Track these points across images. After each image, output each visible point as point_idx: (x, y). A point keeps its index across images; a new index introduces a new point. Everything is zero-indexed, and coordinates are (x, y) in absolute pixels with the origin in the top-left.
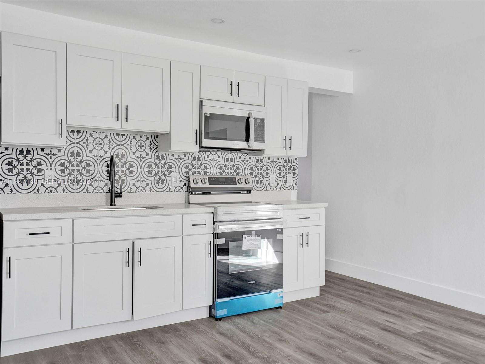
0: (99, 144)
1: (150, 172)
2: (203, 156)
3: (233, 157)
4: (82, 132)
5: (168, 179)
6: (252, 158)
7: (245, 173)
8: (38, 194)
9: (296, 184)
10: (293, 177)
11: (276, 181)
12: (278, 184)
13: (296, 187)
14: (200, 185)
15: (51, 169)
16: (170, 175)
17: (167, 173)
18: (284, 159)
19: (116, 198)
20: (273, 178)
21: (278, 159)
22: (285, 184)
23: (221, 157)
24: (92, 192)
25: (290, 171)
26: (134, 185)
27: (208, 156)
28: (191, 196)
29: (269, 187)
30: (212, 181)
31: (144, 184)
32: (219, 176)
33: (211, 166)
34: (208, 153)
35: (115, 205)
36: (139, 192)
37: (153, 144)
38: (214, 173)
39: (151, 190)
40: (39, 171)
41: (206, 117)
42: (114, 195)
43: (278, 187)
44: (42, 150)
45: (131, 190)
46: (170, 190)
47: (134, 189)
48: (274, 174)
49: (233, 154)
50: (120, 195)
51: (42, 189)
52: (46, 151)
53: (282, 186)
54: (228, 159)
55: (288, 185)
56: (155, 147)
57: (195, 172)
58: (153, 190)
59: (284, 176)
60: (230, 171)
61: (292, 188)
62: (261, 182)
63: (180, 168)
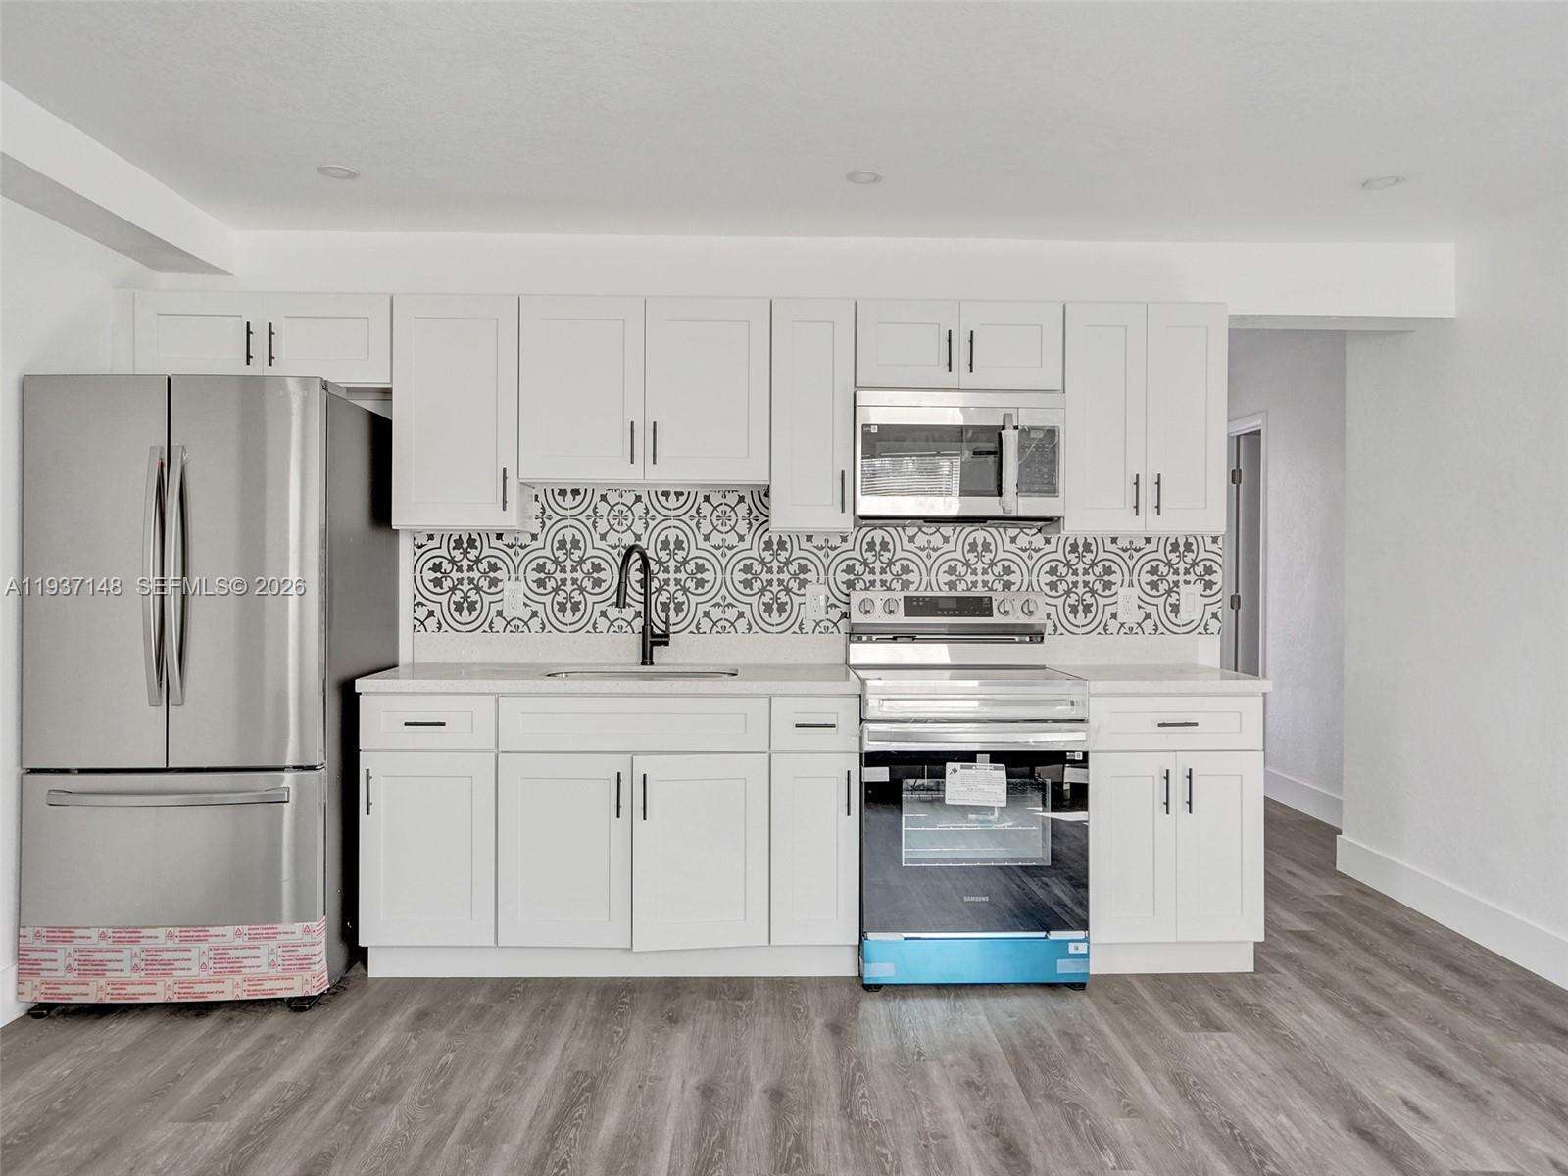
0: (621, 517)
1: (747, 584)
2: (897, 539)
4: (582, 492)
5: (797, 600)
6: (1054, 541)
7: (1030, 584)
8: (489, 635)
9: (1214, 615)
10: (1201, 595)
11: (1139, 607)
12: (1148, 616)
13: (1214, 625)
14: (878, 617)
15: (517, 579)
16: (802, 591)
17: (794, 585)
18: (1169, 542)
19: (655, 648)
20: (1127, 600)
21: (1148, 540)
22: (1172, 616)
23: (953, 540)
25: (1191, 578)
26: (706, 614)
27: (912, 539)
28: (852, 646)
29: (1113, 626)
30: (914, 606)
32: (945, 592)
33: (921, 565)
34: (911, 531)
35: (652, 663)
36: (718, 632)
37: (755, 513)
38: (929, 584)
39: (750, 629)
40: (494, 582)
41: (866, 434)
42: (649, 639)
43: (1148, 625)
44: (499, 536)
45: (698, 628)
46: (801, 629)
47: (706, 625)
48: (1131, 584)
49: (993, 531)
50: (663, 639)
51: (499, 624)
52: (508, 539)
53: (1166, 618)
54: (973, 546)
55: (1184, 616)
56: (762, 519)
57: (873, 583)
59: (1169, 592)
60: (980, 578)
61: (1197, 631)
62: (1087, 609)
63: (831, 572)
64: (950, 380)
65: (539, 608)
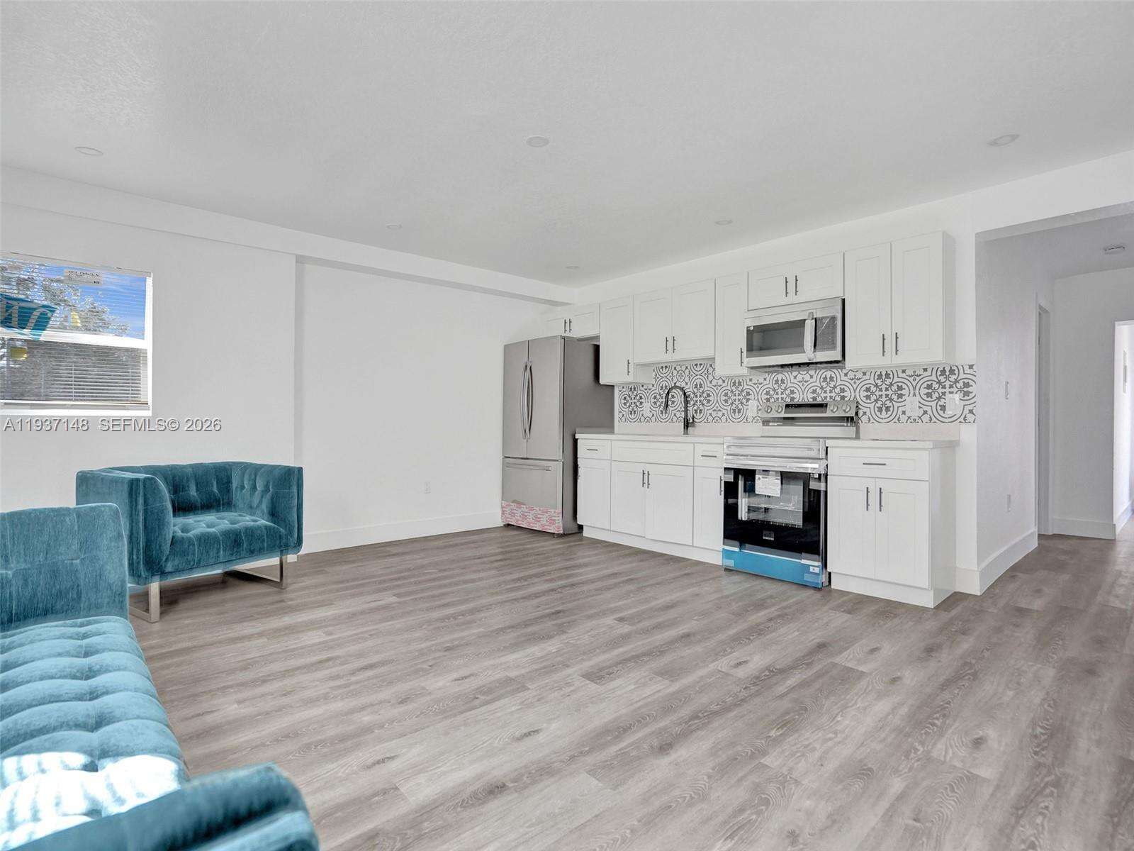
0: (681, 376)
1: (726, 401)
2: (788, 378)
5: (745, 407)
7: (856, 397)
9: (970, 412)
10: (961, 399)
11: (920, 407)
12: (925, 412)
13: (970, 417)
14: (772, 414)
16: (748, 404)
17: (744, 401)
18: (939, 370)
19: (689, 428)
20: (912, 404)
21: (925, 370)
22: (941, 413)
23: (815, 376)
25: (955, 390)
26: (711, 414)
27: (795, 377)
29: (904, 418)
30: (789, 408)
31: (720, 414)
33: (800, 390)
34: (795, 373)
36: (715, 422)
38: (803, 398)
39: (727, 421)
42: (687, 425)
43: (926, 418)
44: (643, 386)
45: (708, 420)
46: (747, 420)
47: (710, 418)
48: (914, 395)
50: (692, 424)
51: (643, 419)
53: (935, 415)
55: (949, 412)
58: (729, 420)
59: (939, 399)
60: (828, 394)
61: (959, 420)
62: (888, 409)
63: (760, 395)
64: (784, 301)
65: (654, 413)
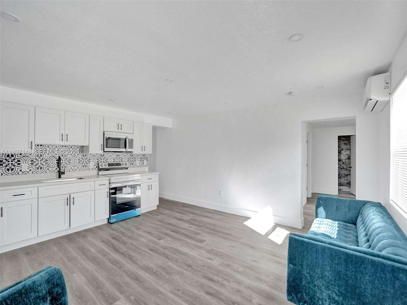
1: (79, 162)
2: (105, 154)
3: (119, 154)
4: (43, 145)
5: (88, 165)
6: (128, 154)
7: (125, 161)
8: (18, 175)
9: (148, 164)
10: (146, 161)
12: (140, 165)
13: (148, 165)
14: (104, 167)
15: (26, 163)
16: (89, 163)
18: (143, 155)
19: (61, 175)
20: (138, 163)
21: (140, 154)
24: (48, 173)
25: (145, 159)
26: (71, 168)
27: (108, 154)
28: (99, 172)
29: (136, 166)
30: (109, 165)
31: (76, 168)
32: (113, 163)
35: (61, 178)
36: (74, 171)
37: (81, 150)
38: (110, 161)
39: (80, 170)
40: (19, 164)
41: (106, 138)
42: (60, 173)
43: (140, 166)
45: (69, 171)
46: (89, 169)
47: (71, 170)
48: (138, 160)
50: (64, 173)
51: (20, 173)
52: (23, 155)
53: (142, 165)
54: (117, 155)
55: (144, 165)
56: (82, 151)
57: (102, 161)
58: (81, 170)
59: (143, 161)
60: (118, 160)
62: (133, 164)
63: (95, 160)
64: (118, 131)
65: (32, 169)
